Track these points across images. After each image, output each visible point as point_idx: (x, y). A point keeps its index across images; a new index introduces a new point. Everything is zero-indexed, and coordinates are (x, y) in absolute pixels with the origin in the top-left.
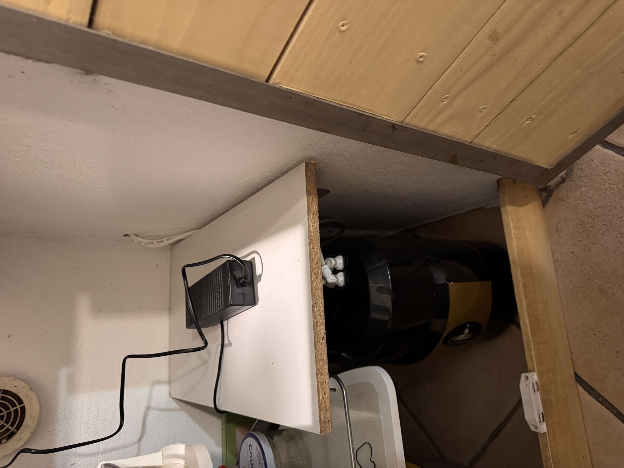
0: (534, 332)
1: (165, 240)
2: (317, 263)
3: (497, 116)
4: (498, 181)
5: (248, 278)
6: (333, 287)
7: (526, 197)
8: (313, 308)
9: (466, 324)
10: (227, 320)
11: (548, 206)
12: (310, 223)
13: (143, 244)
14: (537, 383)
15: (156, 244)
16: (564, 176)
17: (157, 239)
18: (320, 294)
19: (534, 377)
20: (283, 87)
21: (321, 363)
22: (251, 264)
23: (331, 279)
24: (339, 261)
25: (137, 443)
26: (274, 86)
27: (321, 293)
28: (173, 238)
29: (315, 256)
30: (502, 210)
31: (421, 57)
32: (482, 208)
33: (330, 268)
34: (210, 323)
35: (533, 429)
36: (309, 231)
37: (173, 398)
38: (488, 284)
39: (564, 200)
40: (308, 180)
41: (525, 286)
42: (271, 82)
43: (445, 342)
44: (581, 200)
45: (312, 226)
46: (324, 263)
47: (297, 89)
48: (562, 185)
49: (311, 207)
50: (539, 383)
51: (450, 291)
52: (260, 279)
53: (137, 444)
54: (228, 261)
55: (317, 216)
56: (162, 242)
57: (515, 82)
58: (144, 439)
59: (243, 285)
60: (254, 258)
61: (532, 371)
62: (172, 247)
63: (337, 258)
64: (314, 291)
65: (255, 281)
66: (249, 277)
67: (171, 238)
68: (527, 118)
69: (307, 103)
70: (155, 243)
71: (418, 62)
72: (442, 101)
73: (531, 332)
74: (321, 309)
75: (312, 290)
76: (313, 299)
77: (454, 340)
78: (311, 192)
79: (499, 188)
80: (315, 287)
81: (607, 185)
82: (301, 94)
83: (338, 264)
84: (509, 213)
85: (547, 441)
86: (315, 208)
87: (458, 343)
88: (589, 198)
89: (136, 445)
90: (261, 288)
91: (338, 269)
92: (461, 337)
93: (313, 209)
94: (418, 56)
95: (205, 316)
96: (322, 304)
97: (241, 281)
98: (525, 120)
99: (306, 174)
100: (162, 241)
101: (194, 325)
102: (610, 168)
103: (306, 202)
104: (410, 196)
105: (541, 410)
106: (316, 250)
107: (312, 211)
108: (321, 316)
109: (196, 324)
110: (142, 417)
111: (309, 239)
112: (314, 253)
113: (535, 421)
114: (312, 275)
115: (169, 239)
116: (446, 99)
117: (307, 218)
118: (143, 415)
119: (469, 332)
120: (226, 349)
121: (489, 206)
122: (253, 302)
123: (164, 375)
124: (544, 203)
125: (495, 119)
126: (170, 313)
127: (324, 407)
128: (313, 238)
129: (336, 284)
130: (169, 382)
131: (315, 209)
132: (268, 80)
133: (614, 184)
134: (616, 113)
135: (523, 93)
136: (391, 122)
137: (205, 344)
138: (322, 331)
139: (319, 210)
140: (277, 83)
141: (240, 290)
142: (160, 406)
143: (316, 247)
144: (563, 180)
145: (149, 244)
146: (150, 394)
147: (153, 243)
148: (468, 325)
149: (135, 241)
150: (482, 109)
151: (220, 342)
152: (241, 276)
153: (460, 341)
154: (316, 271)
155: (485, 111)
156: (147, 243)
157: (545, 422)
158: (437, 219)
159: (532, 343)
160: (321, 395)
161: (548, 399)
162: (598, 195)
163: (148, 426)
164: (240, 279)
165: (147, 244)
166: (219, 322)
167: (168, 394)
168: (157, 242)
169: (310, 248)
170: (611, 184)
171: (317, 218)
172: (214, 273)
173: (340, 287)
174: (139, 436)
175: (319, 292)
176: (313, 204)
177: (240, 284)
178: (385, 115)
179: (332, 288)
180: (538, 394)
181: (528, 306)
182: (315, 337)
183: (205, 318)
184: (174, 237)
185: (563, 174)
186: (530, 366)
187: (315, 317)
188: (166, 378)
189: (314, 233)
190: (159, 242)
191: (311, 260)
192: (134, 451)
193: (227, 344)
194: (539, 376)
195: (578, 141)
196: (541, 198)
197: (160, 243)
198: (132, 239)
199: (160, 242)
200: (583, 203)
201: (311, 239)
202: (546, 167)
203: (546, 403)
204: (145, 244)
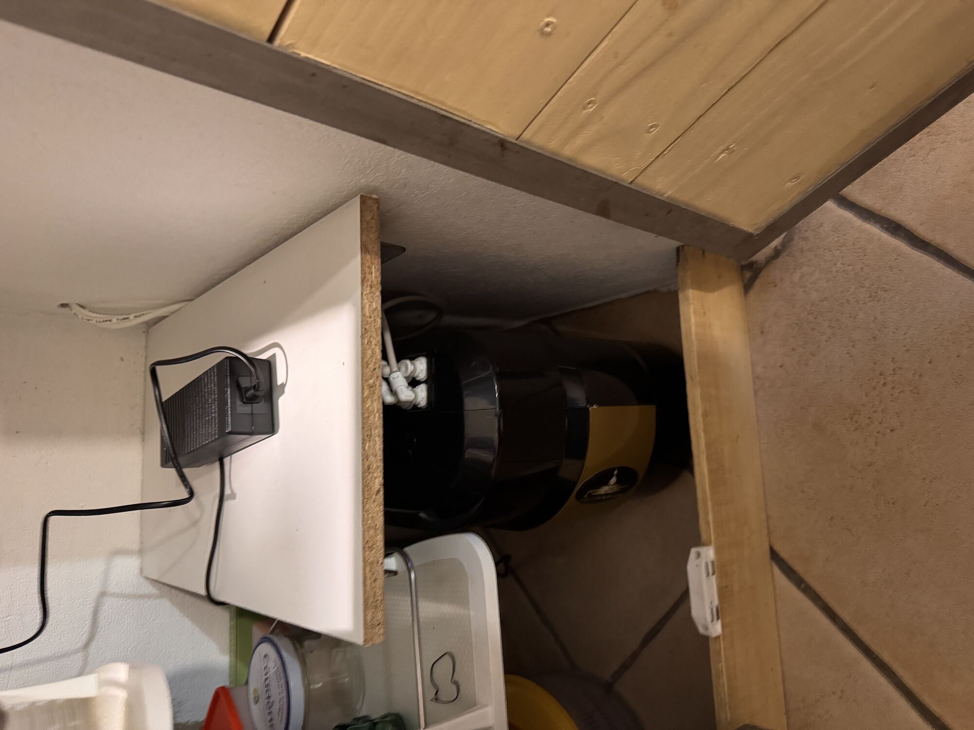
0: (714, 485)
1: (131, 317)
2: (375, 369)
3: (674, 142)
4: (678, 250)
5: (261, 389)
6: (410, 408)
7: (719, 277)
8: (363, 444)
9: (613, 470)
10: (229, 457)
11: (752, 294)
12: (366, 301)
13: (94, 322)
14: (713, 563)
15: (115, 323)
16: (779, 248)
17: (118, 315)
18: (377, 420)
19: (709, 553)
20: (299, 54)
21: (372, 532)
22: (269, 366)
23: (406, 394)
24: (420, 367)
25: (81, 650)
26: (283, 51)
27: (380, 418)
28: (146, 314)
29: (372, 357)
30: (681, 296)
31: (547, 25)
32: (655, 291)
33: (405, 377)
34: (198, 461)
35: (701, 630)
36: (363, 315)
37: (147, 578)
38: (651, 410)
39: (776, 286)
40: (364, 226)
41: (705, 415)
42: (277, 42)
43: (579, 496)
44: (801, 287)
45: (367, 306)
46: (395, 369)
47: (326, 60)
48: (775, 261)
49: (367, 274)
50: (716, 563)
51: (591, 420)
52: (283, 392)
53: (80, 653)
54: (227, 358)
55: (377, 291)
56: (127, 320)
57: (704, 85)
58: (94, 644)
59: (252, 400)
60: (274, 356)
61: (707, 544)
62: (148, 329)
63: (417, 360)
64: (366, 415)
65: (275, 395)
66: (264, 387)
67: (143, 314)
68: (722, 148)
69: (345, 87)
70: (114, 320)
71: (543, 34)
72: (585, 108)
73: (710, 485)
74: (377, 445)
75: (363, 414)
76: (363, 428)
77: (593, 494)
78: (370, 248)
79: (678, 261)
80: (368, 409)
81: (839, 265)
82: (334, 70)
83: (418, 371)
84: (691, 301)
85: (721, 648)
86: (375, 275)
87: (599, 498)
88: (812, 283)
89: (80, 655)
90: (285, 405)
91: (418, 379)
92: (604, 490)
93: (372, 277)
94: (542, 23)
95: (189, 448)
96: (379, 436)
97: (249, 393)
98: (719, 151)
99: (362, 217)
100: (128, 318)
101: (171, 463)
102: (846, 239)
103: (360, 266)
104: (543, 267)
105: (716, 602)
106: (373, 346)
107: (370, 280)
108: (376, 456)
109: (175, 461)
110: (92, 609)
111: (362, 328)
112: (369, 352)
113: (705, 619)
114: (365, 388)
115: (140, 316)
116: (590, 105)
117: (360, 294)
118: (92, 605)
119: (617, 482)
120: (227, 504)
121: (664, 290)
122: (271, 428)
123: (132, 540)
124: (747, 288)
125: (671, 146)
126: (143, 440)
127: (372, 602)
128: (370, 327)
129: (413, 403)
130: (141, 552)
131: (376, 277)
132: (271, 38)
133: (849, 265)
134: (857, 153)
135: (716, 105)
136: (497, 137)
137: (190, 494)
138: (378, 481)
139: (381, 280)
140: (289, 45)
141: (247, 409)
142: (123, 591)
143: (374, 342)
144: (777, 253)
145: (103, 321)
146: (107, 573)
147: (110, 321)
148: (616, 472)
149: (80, 317)
150: (651, 127)
151: (217, 491)
152: (249, 385)
153: (602, 495)
154: (371, 381)
155: (654, 131)
156: (101, 320)
157: (720, 620)
158: (587, 305)
159: (709, 503)
160: (368, 582)
161: (727, 587)
162: (825, 281)
163: (102, 621)
164: (247, 389)
165: (100, 322)
166: (217, 458)
167: (137, 571)
168: (118, 319)
169: (363, 344)
170: (844, 264)
171: (378, 293)
172: (204, 378)
173: (420, 408)
174: (84, 640)
175: (375, 417)
176: (371, 269)
177: (247, 398)
178: (489, 123)
179: (408, 409)
180: (713, 579)
181: (708, 445)
182: (363, 491)
183: (188, 453)
184: (148, 312)
185: (776, 243)
186: (704, 537)
187: (365, 457)
188: (136, 546)
189: (372, 319)
190: (120, 320)
191: (364, 363)
192: (75, 664)
193: (229, 495)
194: (718, 552)
195: (799, 193)
196: (742, 280)
197: (123, 321)
198: (73, 311)
199: (124, 319)
200: (804, 291)
201: (366, 329)
202: (750, 230)
203: (723, 592)
204: (97, 322)
